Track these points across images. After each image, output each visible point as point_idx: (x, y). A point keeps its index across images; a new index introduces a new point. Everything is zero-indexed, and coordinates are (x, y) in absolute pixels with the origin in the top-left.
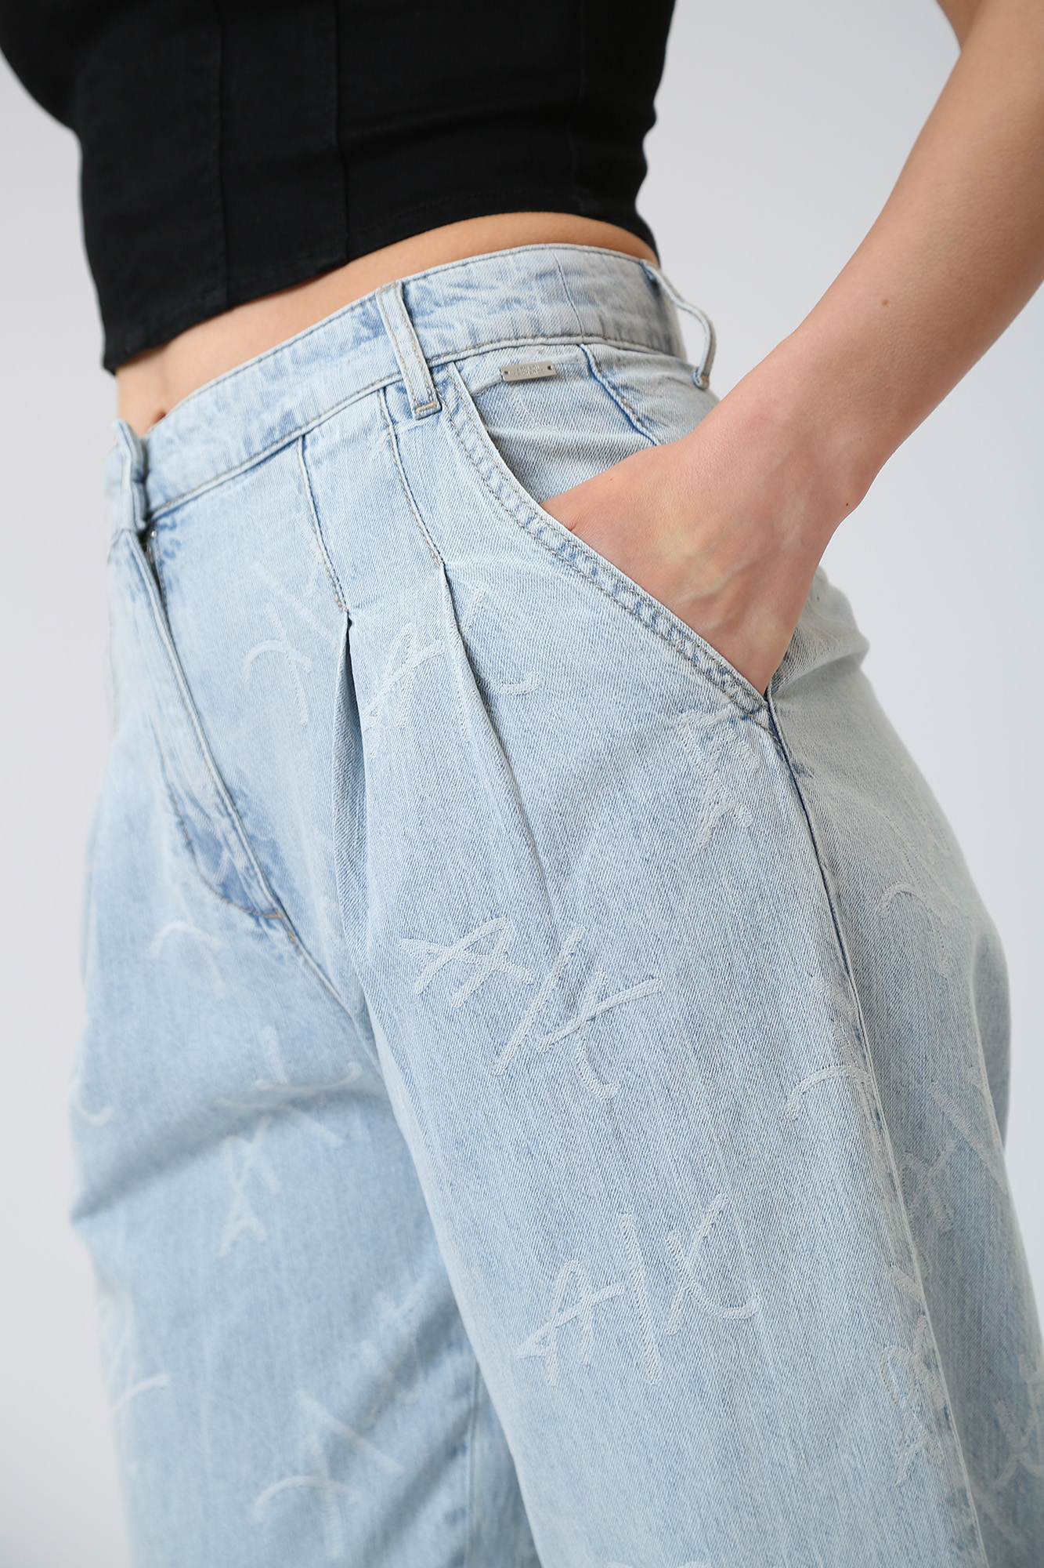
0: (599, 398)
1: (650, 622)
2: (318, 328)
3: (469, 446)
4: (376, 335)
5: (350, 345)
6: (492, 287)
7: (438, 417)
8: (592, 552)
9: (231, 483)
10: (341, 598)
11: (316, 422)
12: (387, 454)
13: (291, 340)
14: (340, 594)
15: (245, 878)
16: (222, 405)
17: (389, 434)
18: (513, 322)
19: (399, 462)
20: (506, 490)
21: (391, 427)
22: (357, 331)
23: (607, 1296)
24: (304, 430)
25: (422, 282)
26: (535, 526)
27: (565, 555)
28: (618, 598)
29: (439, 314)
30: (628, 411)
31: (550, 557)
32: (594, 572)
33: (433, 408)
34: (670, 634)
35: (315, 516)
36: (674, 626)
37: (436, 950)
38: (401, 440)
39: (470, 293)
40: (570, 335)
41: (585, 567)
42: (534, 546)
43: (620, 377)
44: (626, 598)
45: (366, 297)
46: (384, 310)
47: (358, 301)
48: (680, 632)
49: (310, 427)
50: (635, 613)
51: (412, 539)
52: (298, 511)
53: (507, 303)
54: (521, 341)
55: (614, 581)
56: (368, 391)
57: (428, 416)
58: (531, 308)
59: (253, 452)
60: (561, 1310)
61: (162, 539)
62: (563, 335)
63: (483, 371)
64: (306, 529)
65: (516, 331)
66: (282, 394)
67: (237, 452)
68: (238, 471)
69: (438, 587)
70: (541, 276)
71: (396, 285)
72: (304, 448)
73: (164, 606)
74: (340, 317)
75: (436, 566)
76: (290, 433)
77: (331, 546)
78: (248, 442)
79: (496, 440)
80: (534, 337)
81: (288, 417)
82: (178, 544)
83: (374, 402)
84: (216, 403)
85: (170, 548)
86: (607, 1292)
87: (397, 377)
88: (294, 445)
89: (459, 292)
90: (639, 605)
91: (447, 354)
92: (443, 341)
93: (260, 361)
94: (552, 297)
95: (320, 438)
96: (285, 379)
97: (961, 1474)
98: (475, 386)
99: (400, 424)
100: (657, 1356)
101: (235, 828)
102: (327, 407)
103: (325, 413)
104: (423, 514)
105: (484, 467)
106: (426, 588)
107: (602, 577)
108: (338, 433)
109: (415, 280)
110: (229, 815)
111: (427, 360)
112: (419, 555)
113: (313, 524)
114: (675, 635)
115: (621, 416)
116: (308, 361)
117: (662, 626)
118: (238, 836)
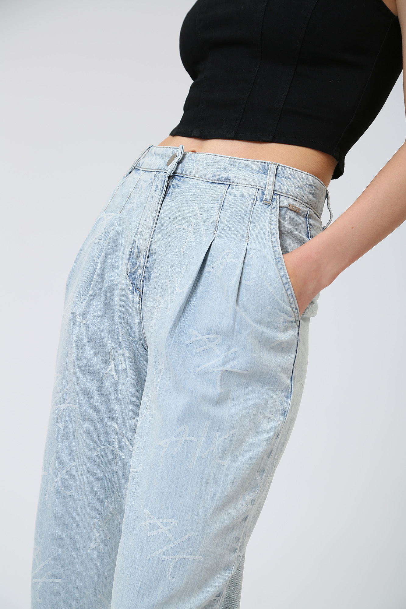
0: (305, 224)
1: (286, 289)
2: (250, 161)
3: (272, 219)
4: (264, 174)
5: (256, 171)
6: (298, 181)
7: (268, 207)
8: (284, 264)
9: (203, 182)
10: (216, 232)
11: (236, 184)
12: (250, 206)
13: (241, 159)
14: (216, 231)
15: (138, 276)
16: (213, 161)
17: (254, 202)
18: (298, 193)
19: (252, 211)
20: (274, 236)
21: (255, 200)
22: (260, 169)
23: (191, 440)
24: (231, 184)
25: (283, 168)
26: (276, 249)
27: (277, 260)
28: (282, 278)
29: (283, 180)
30: (309, 232)
31: (274, 258)
32: (281, 269)
33: (269, 203)
34: (289, 295)
35: (221, 207)
36: (291, 293)
37: (198, 335)
38: (256, 206)
39: (293, 179)
40: (308, 204)
41: (280, 266)
42: (272, 253)
43: (312, 222)
44: (284, 279)
45: (267, 162)
46: (270, 169)
47: (264, 161)
48: (292, 295)
49: (233, 184)
50: (284, 285)
51: (244, 231)
52: (217, 202)
53: (299, 187)
54: (297, 199)
55: (284, 274)
56: (254, 187)
57: (266, 204)
58: (304, 192)
59: (214, 179)
60: (175, 437)
61: (174, 182)
62: (306, 203)
63: (286, 202)
64: (217, 209)
65: (298, 196)
66: (230, 170)
67: (209, 175)
68: (207, 180)
69: (244, 247)
70: (310, 185)
71: (277, 164)
72: (228, 188)
73: (164, 198)
74: (257, 162)
75: (246, 242)
76: (227, 182)
77: (221, 217)
78: (214, 175)
79: (279, 221)
80: (300, 200)
81: (229, 177)
82: (178, 186)
83: (254, 191)
84: (212, 160)
85: (175, 185)
86: (191, 439)
87: (264, 189)
88: (226, 185)
89: (290, 177)
90: (286, 283)
91: (279, 192)
92: (280, 188)
93: (230, 158)
94: (310, 192)
95: (234, 189)
96: (234, 167)
97: (241, 534)
98: (281, 205)
99: (258, 201)
100: (195, 461)
101: (144, 263)
102: (241, 183)
103: (239, 184)
104: (251, 227)
105: (273, 226)
106: (240, 245)
107: (282, 271)
108: (240, 191)
109: (281, 166)
110: (145, 258)
111: (274, 190)
112: (243, 236)
113: (220, 209)
114: (290, 296)
115: (307, 232)
116: (242, 167)
117: (289, 292)
118: (144, 265)
